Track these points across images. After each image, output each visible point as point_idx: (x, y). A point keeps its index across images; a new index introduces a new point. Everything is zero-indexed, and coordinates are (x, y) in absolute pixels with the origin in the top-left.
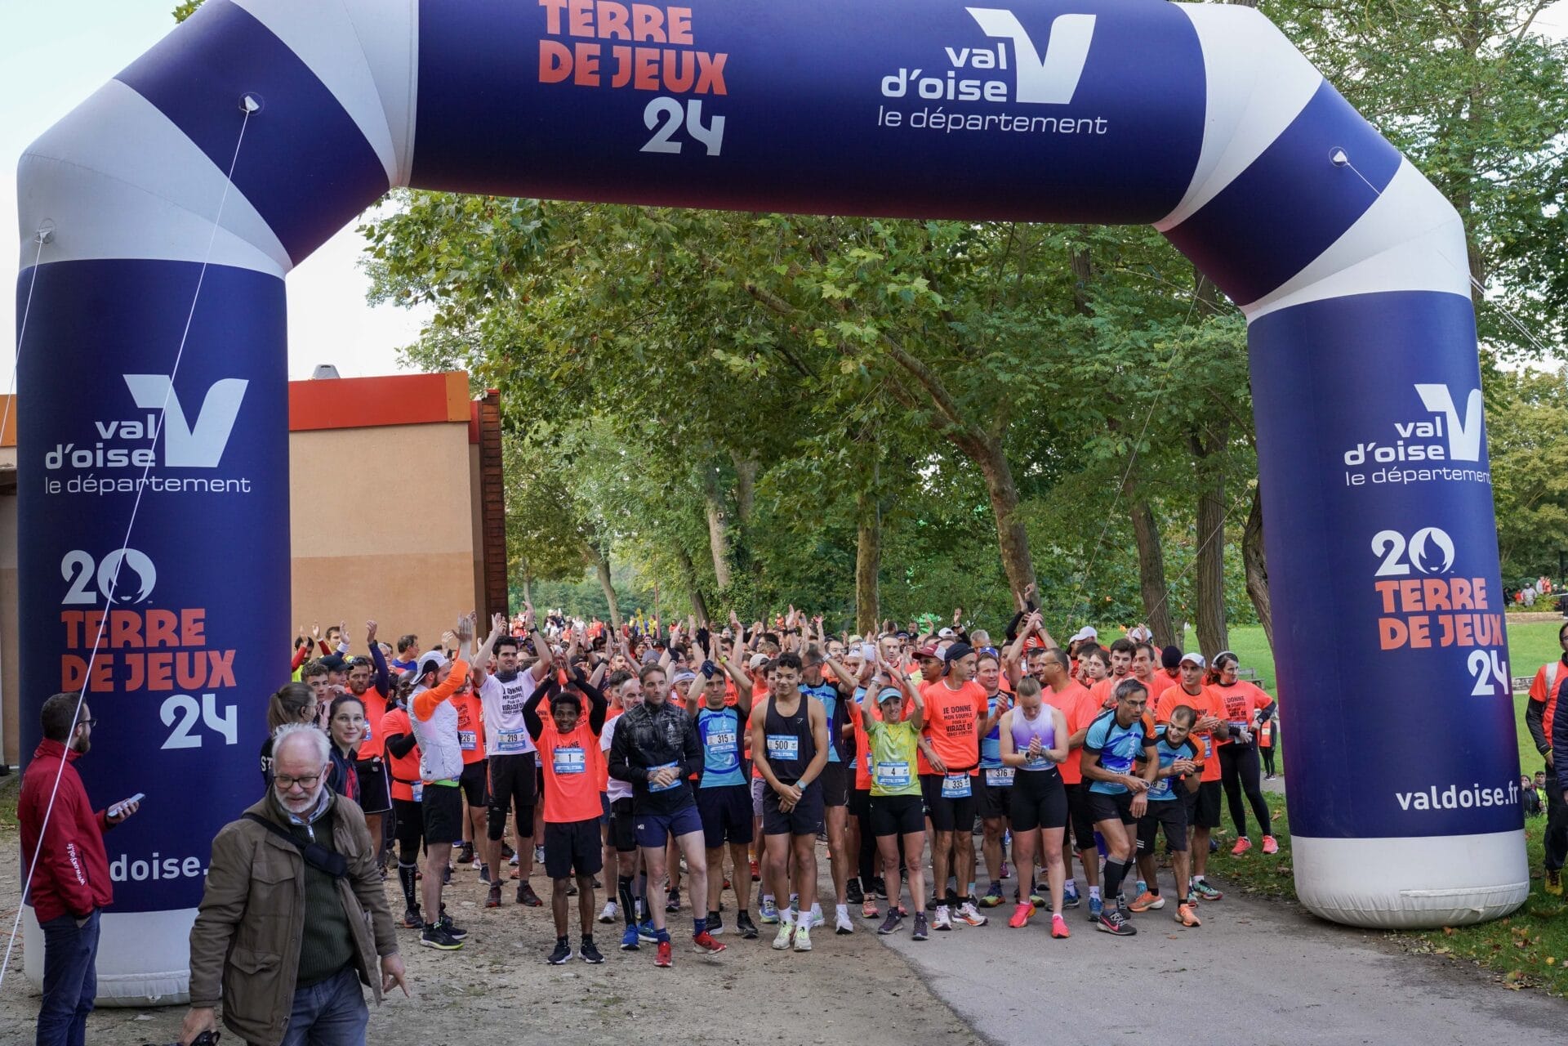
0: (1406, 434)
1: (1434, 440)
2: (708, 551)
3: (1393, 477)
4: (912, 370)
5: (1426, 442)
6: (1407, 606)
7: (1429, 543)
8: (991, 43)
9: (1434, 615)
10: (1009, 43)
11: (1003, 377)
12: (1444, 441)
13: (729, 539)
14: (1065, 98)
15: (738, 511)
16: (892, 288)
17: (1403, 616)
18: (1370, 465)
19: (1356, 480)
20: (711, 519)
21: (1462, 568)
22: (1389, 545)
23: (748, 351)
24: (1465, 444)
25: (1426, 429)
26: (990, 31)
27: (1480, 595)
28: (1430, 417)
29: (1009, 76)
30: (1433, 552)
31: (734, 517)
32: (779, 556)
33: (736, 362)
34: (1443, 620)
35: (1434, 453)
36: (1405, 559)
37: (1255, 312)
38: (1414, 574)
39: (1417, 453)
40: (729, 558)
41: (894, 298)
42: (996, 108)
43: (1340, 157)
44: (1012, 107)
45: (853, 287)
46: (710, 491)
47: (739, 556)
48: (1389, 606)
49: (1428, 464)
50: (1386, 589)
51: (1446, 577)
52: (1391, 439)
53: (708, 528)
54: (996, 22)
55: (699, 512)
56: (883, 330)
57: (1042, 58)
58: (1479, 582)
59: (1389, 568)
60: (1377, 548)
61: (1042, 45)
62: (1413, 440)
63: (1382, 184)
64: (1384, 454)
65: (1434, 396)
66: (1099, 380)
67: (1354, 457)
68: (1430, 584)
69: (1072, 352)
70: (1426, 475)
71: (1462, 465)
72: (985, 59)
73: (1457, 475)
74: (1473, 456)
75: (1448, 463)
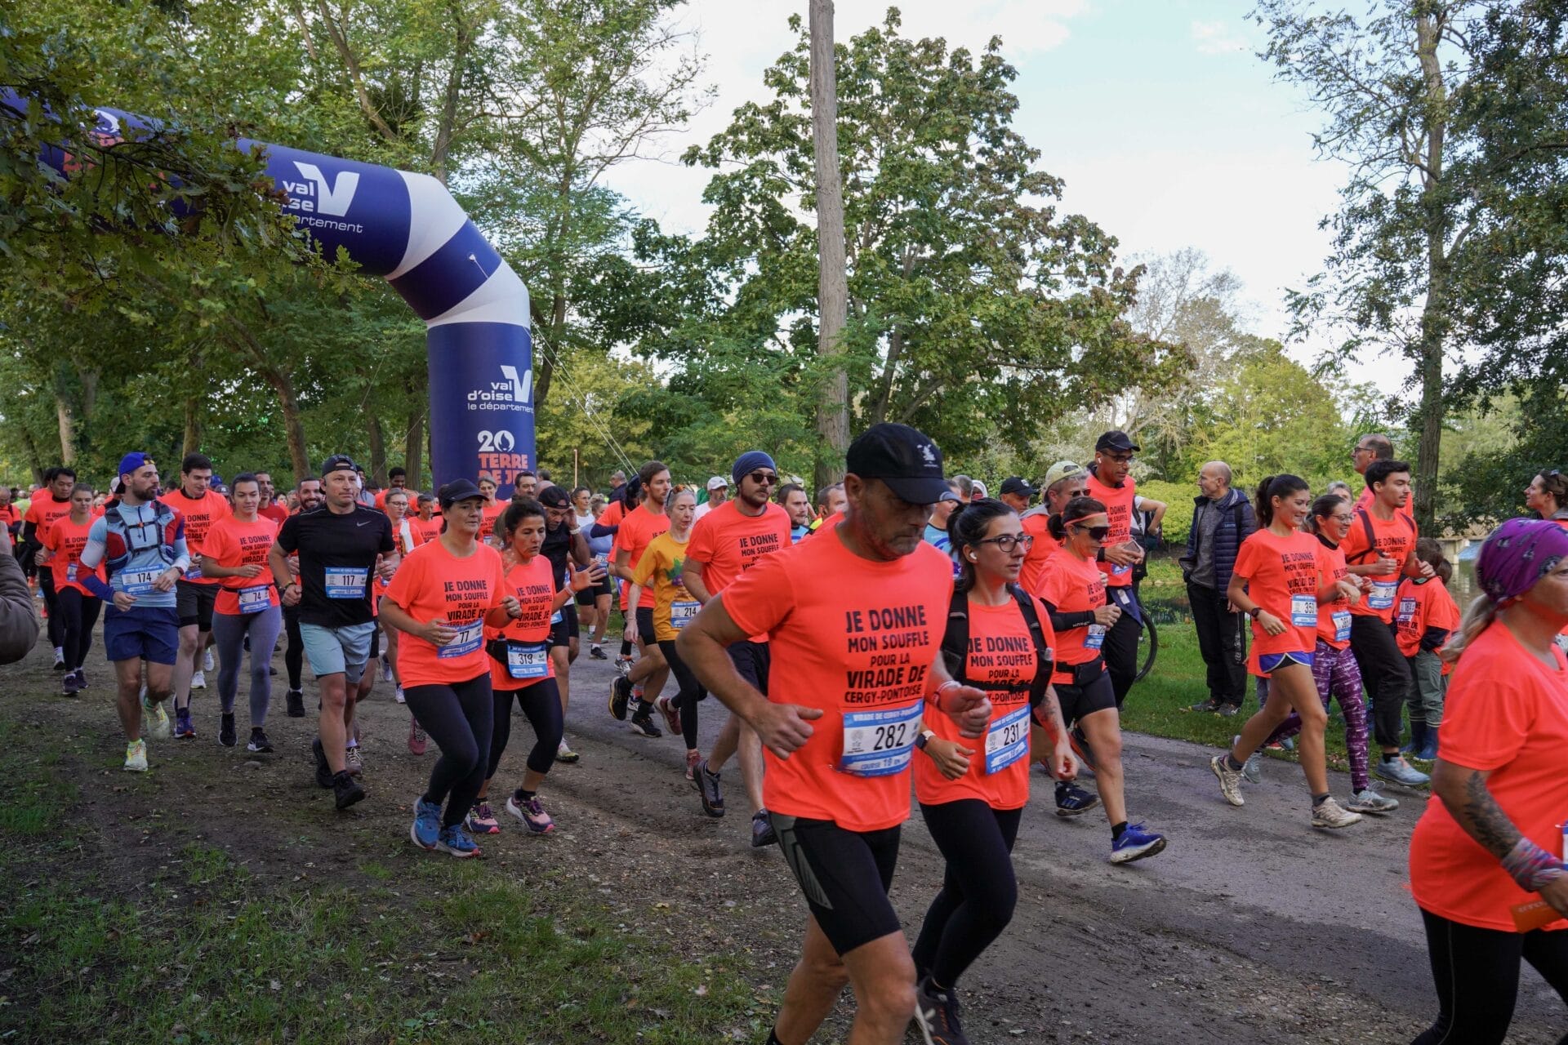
0: (496, 388)
1: (508, 392)
2: (57, 438)
3: (489, 406)
4: (236, 328)
5: (505, 392)
6: (492, 465)
7: (503, 438)
8: (306, 182)
9: (503, 470)
10: (315, 183)
11: (298, 339)
12: (512, 392)
13: (75, 429)
14: (342, 213)
15: (82, 409)
16: (234, 283)
17: (490, 470)
18: (479, 401)
19: (473, 407)
20: (61, 414)
21: (517, 450)
22: (485, 438)
23: (141, 310)
24: (523, 394)
25: (504, 387)
26: (306, 176)
27: (525, 462)
28: (507, 381)
29: (315, 199)
30: (505, 442)
31: (78, 412)
32: (112, 443)
33: (134, 316)
34: (508, 472)
35: (508, 397)
36: (492, 444)
37: (432, 324)
38: (496, 451)
39: (500, 397)
40: (74, 442)
41: (236, 288)
42: (308, 214)
43: (473, 257)
44: (315, 214)
45: (211, 280)
46: (61, 394)
47: (82, 441)
48: (484, 465)
49: (504, 402)
50: (483, 457)
51: (510, 454)
52: (489, 390)
53: (57, 420)
54: (309, 171)
55: (50, 408)
56: (228, 306)
57: (332, 191)
58: (524, 457)
59: (485, 448)
60: (480, 438)
61: (331, 185)
62: (499, 391)
63: (490, 273)
64: (485, 396)
65: (509, 371)
66: (351, 346)
67: (472, 396)
68: (502, 456)
69: (338, 329)
70: (503, 407)
71: (520, 404)
72: (302, 189)
73: (517, 408)
74: (525, 400)
75: (514, 402)
